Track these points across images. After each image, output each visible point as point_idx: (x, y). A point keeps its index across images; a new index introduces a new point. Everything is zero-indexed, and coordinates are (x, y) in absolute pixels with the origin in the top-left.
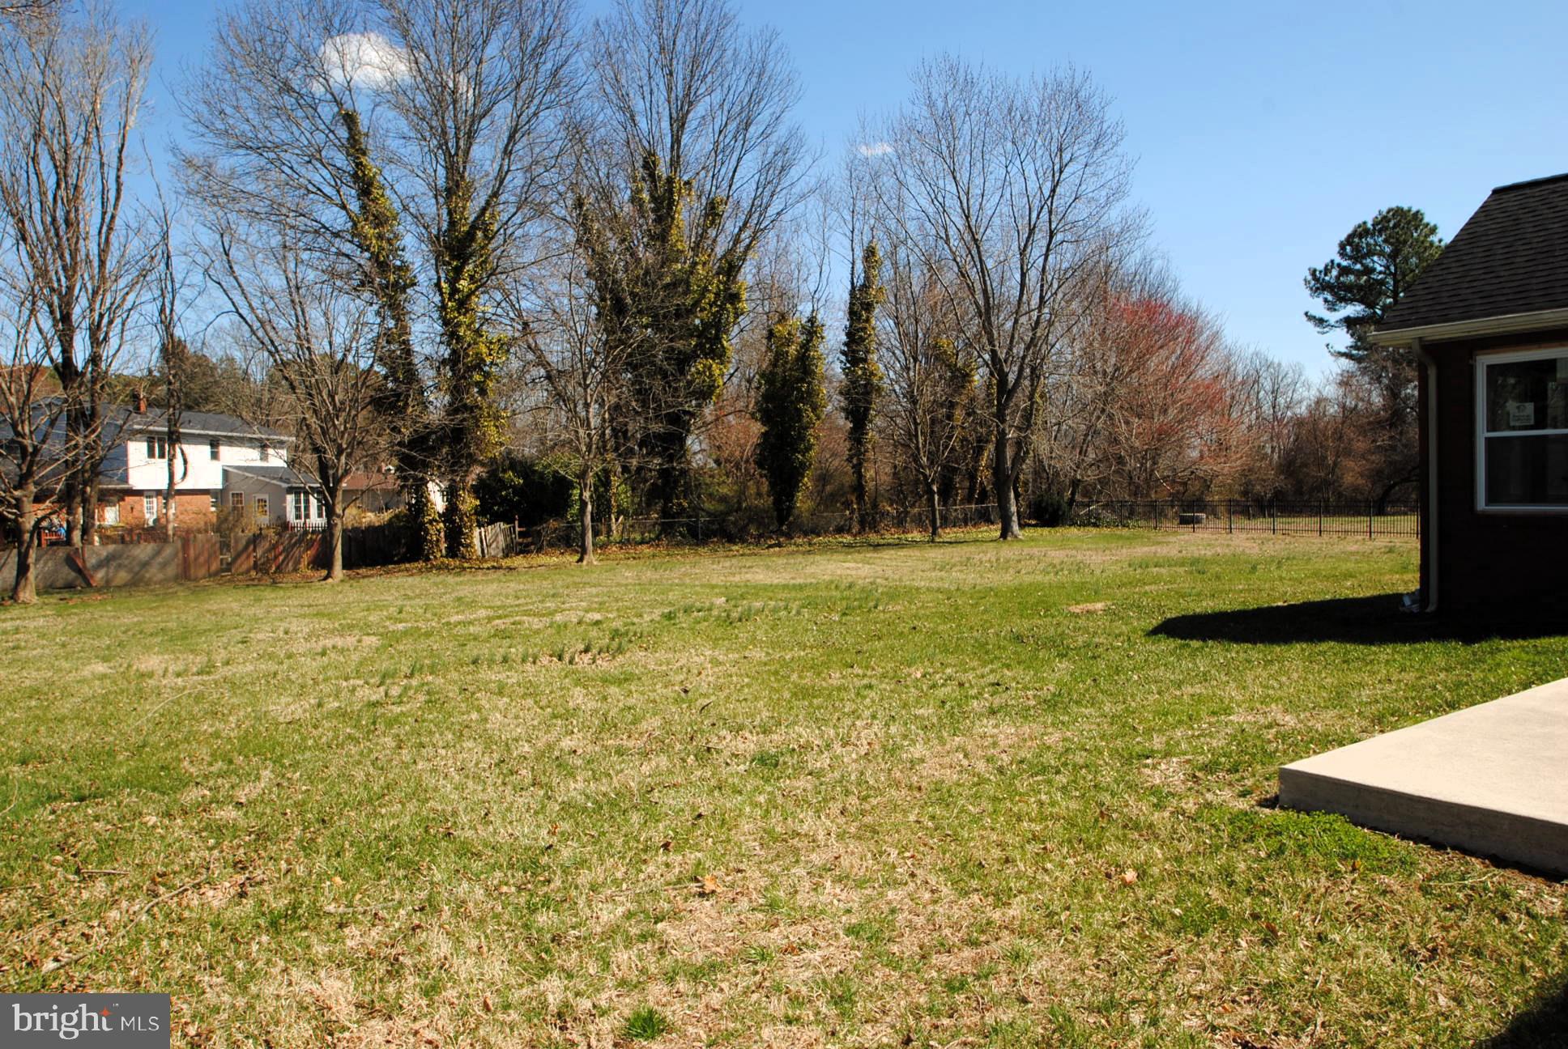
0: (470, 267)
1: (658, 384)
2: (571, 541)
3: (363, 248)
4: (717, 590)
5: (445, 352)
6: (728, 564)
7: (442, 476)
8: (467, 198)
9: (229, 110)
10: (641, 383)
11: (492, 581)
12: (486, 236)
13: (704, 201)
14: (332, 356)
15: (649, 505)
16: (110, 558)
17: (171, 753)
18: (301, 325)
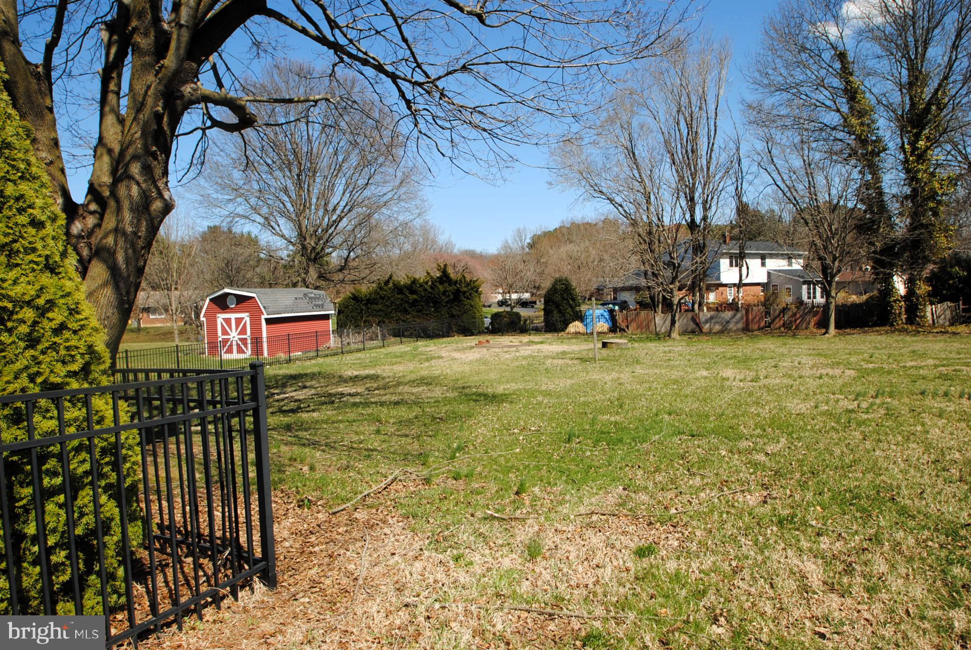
0: (926, 132)
3: (850, 133)
5: (907, 190)
7: (903, 272)
8: (925, 84)
11: (940, 341)
12: (938, 108)
14: (830, 202)
16: (712, 318)
17: (735, 421)
18: (811, 186)
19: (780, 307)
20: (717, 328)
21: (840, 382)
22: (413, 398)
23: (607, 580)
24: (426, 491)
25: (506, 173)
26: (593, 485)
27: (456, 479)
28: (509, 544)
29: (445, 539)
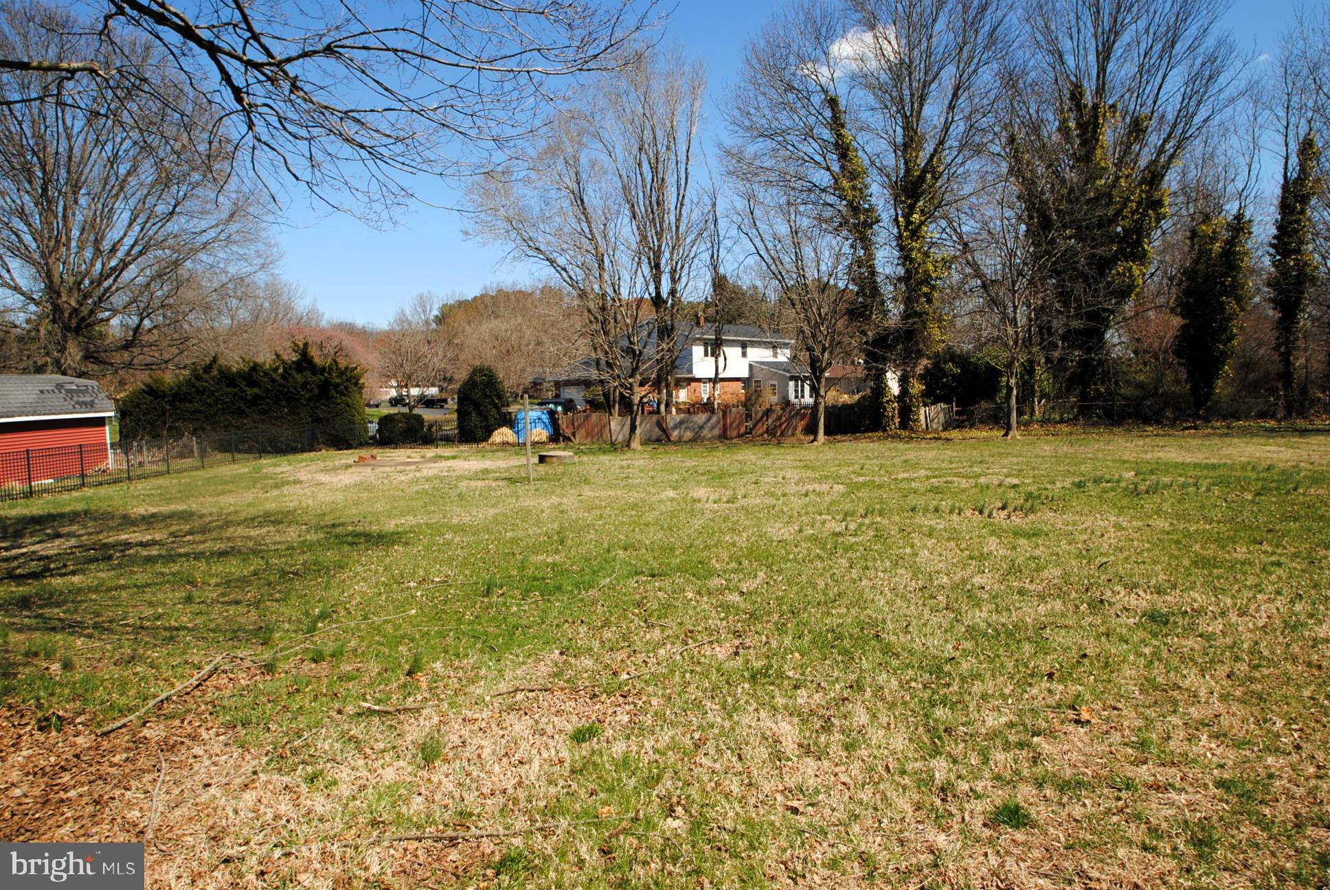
0: (921, 203)
1: (1079, 287)
2: (999, 419)
3: (842, 198)
4: (1127, 465)
5: (901, 271)
6: (1141, 442)
7: (897, 366)
8: (920, 148)
9: (753, 111)
10: (1063, 286)
11: (933, 449)
12: (933, 177)
13: (1128, 120)
14: (819, 280)
15: (1068, 390)
16: (682, 422)
17: (706, 553)
18: (799, 258)
19: (764, 408)
20: (689, 435)
21: (828, 499)
22: (251, 544)
23: (533, 779)
24: (265, 683)
25: (396, 212)
26: (519, 651)
27: (316, 661)
28: (394, 748)
29: (295, 752)
